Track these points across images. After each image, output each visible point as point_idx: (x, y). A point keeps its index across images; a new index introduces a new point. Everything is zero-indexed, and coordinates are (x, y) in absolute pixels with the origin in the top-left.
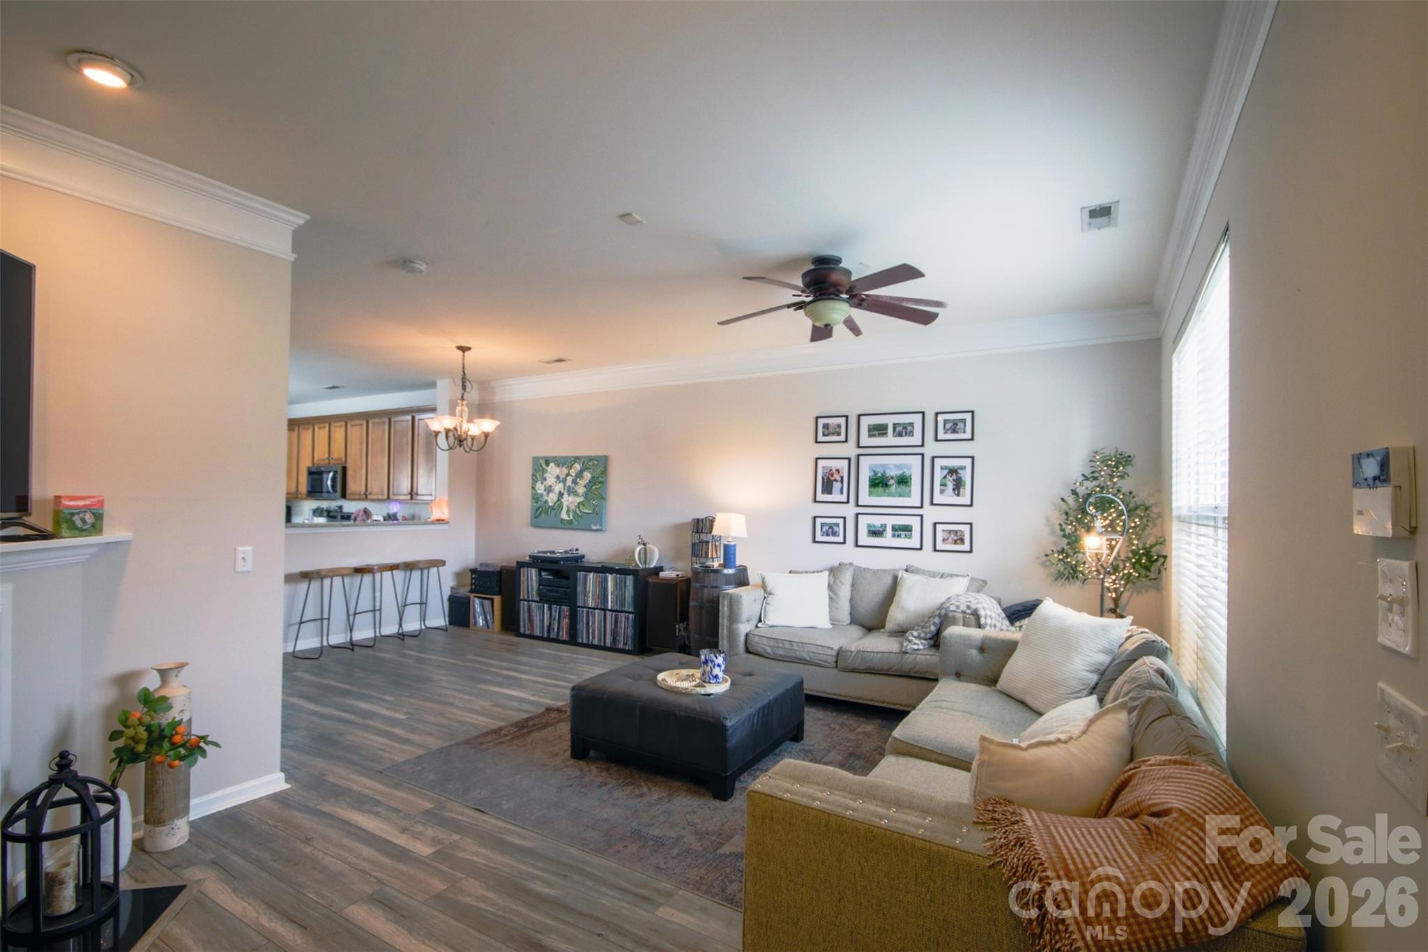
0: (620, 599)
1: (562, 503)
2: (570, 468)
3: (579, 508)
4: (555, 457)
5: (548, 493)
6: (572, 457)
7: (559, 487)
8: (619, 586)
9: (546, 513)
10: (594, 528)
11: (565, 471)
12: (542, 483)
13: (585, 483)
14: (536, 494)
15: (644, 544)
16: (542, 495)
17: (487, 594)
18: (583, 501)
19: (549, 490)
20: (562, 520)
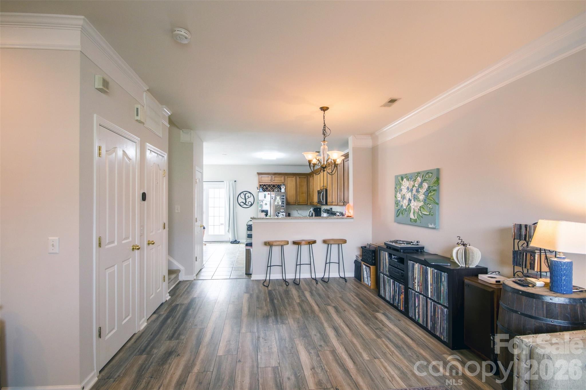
0: (437, 291)
1: (410, 206)
2: (415, 181)
3: (420, 211)
4: (406, 174)
5: (403, 199)
6: (415, 173)
7: (409, 195)
8: (437, 280)
9: (402, 213)
10: (430, 226)
11: (412, 183)
12: (400, 193)
13: (424, 191)
14: (397, 201)
15: (464, 245)
16: (400, 201)
17: (368, 264)
18: (423, 206)
19: (403, 197)
20: (411, 219)
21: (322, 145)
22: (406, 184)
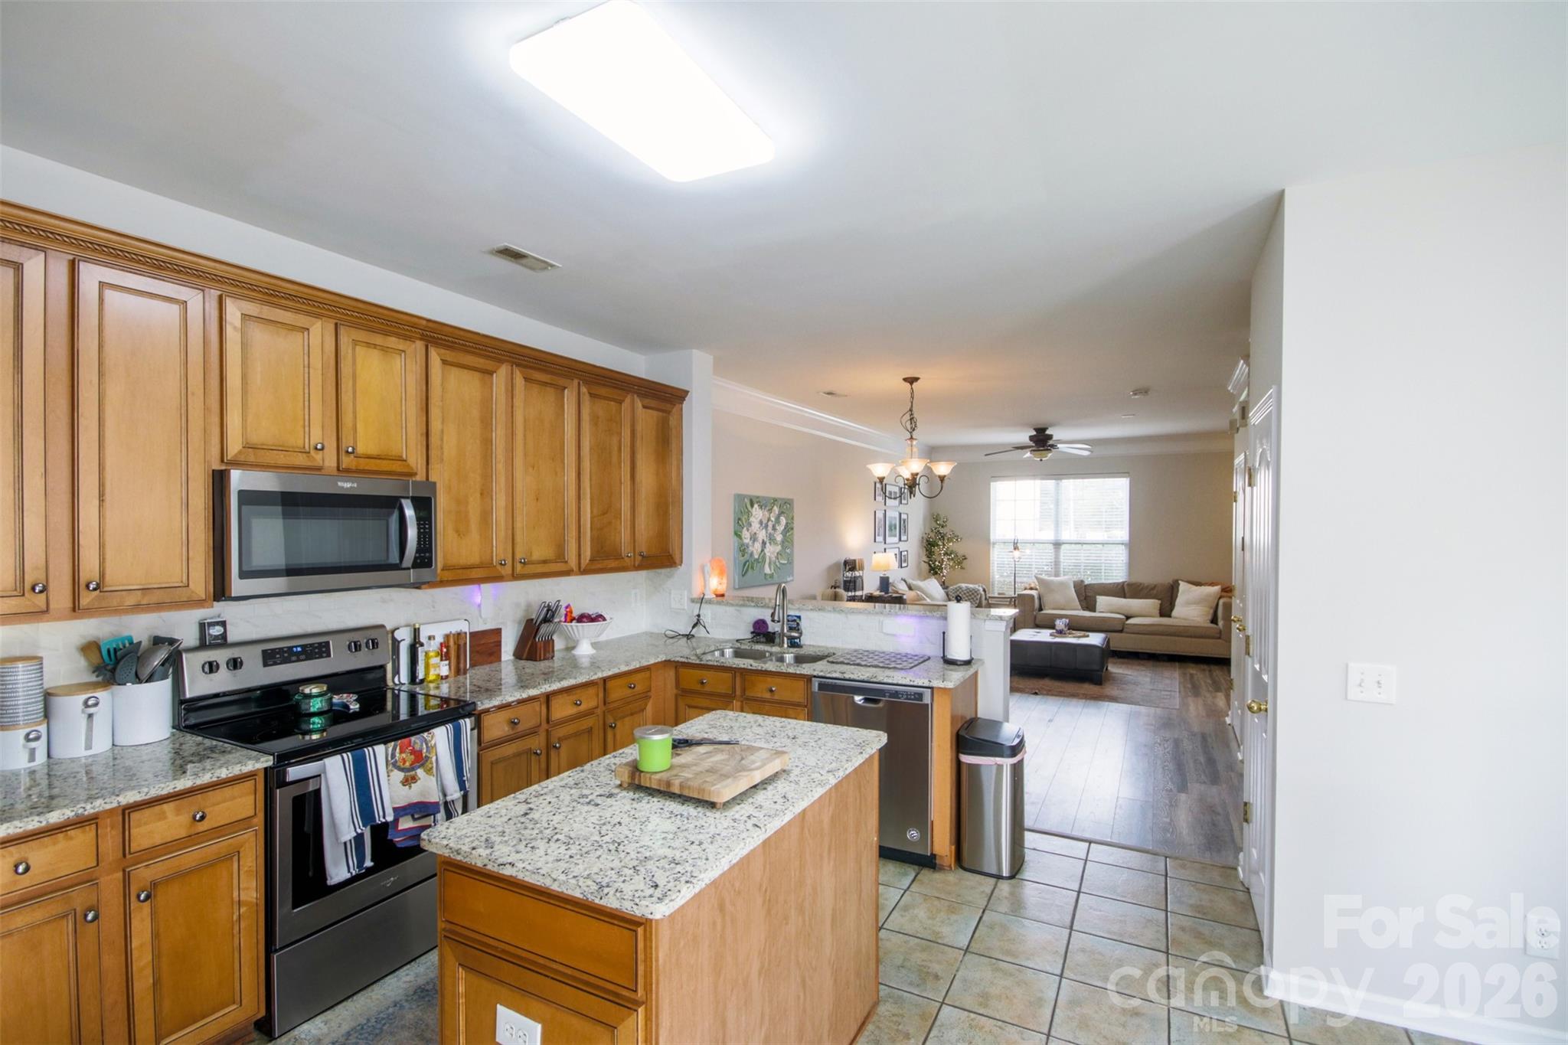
1: (765, 554)
2: (770, 511)
3: (778, 559)
5: (754, 541)
6: (770, 498)
7: (762, 535)
9: (752, 568)
12: (748, 530)
13: (781, 529)
14: (743, 545)
18: (780, 551)
19: (754, 538)
20: (765, 574)
22: (757, 514)
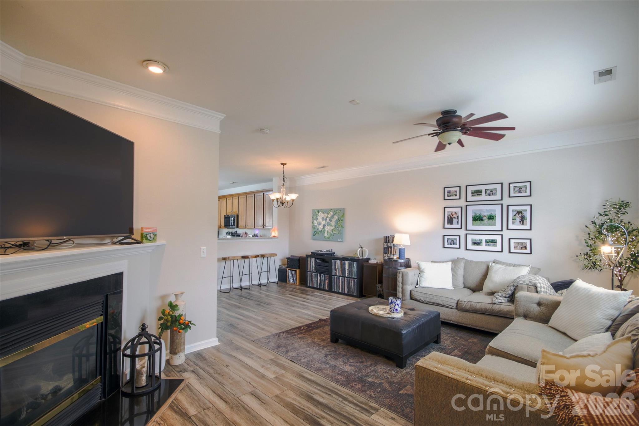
0: (351, 272)
1: (325, 229)
2: (328, 214)
3: (332, 231)
4: (322, 209)
5: (319, 225)
6: (328, 209)
7: (323, 222)
8: (351, 267)
9: (318, 234)
10: (339, 240)
11: (326, 215)
12: (316, 221)
13: (335, 220)
14: (314, 225)
15: (361, 248)
16: (316, 226)
17: (294, 269)
18: (334, 229)
19: (319, 223)
20: (325, 237)
21: (281, 188)
22: (321, 215)
